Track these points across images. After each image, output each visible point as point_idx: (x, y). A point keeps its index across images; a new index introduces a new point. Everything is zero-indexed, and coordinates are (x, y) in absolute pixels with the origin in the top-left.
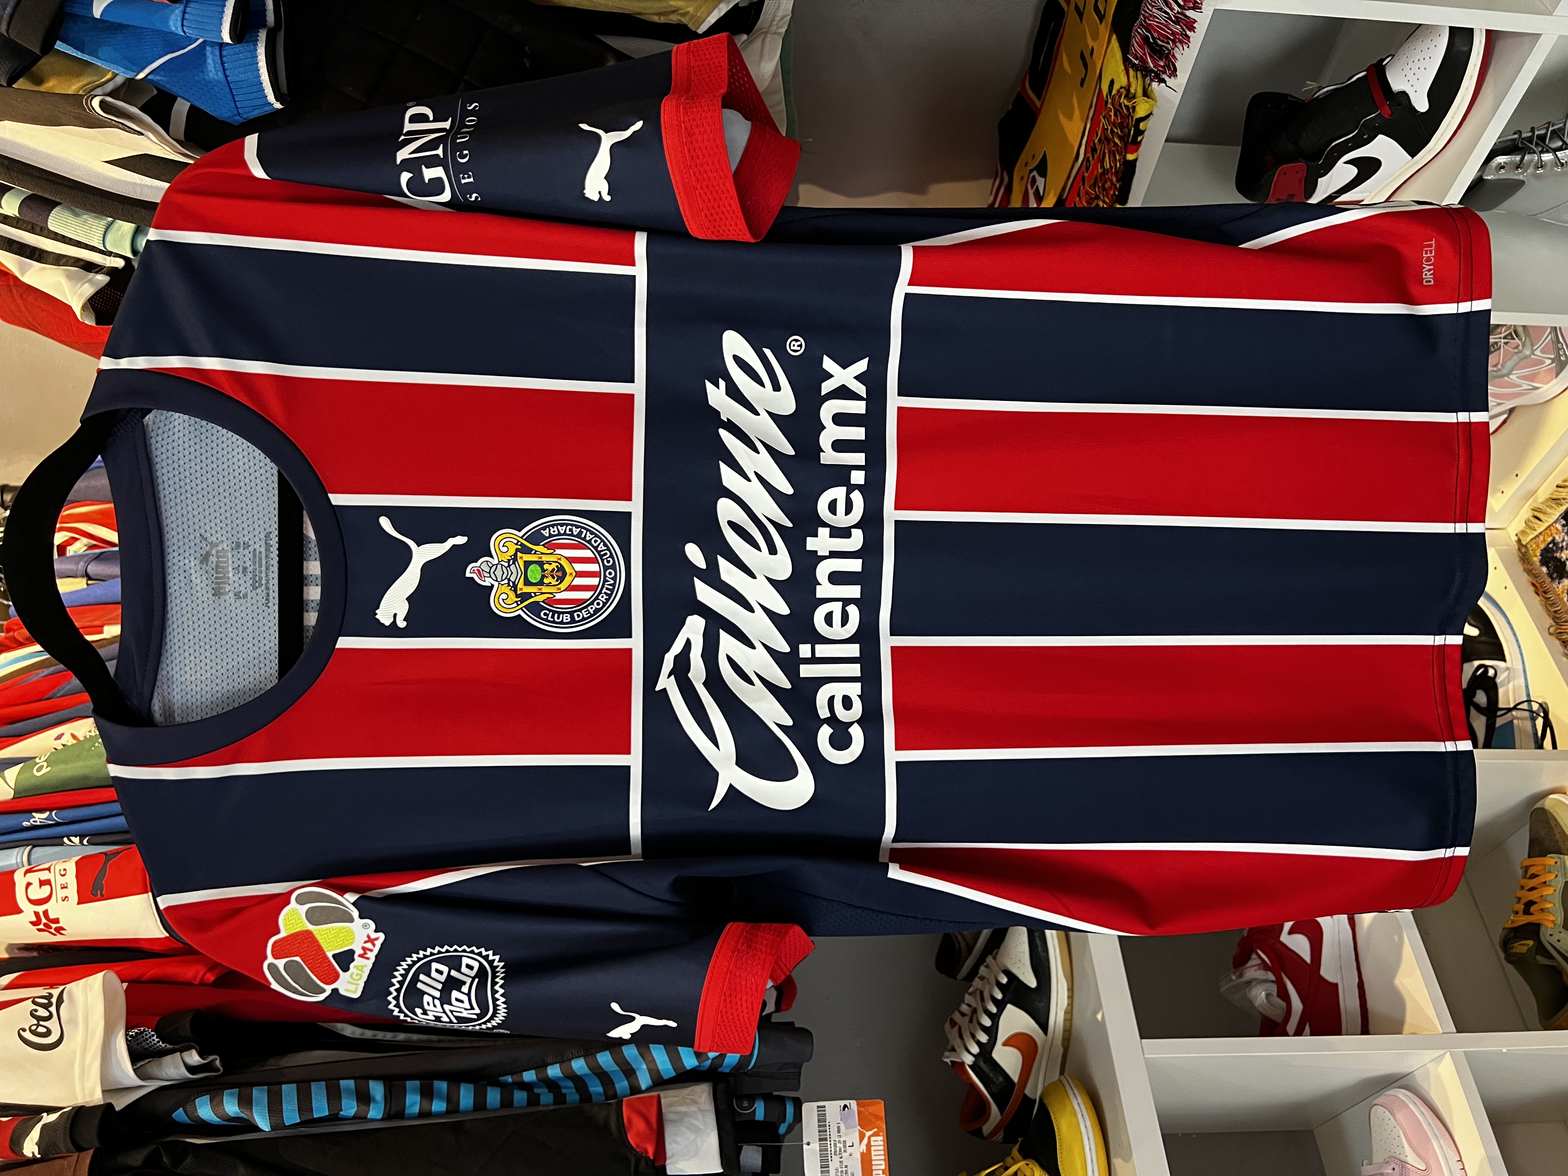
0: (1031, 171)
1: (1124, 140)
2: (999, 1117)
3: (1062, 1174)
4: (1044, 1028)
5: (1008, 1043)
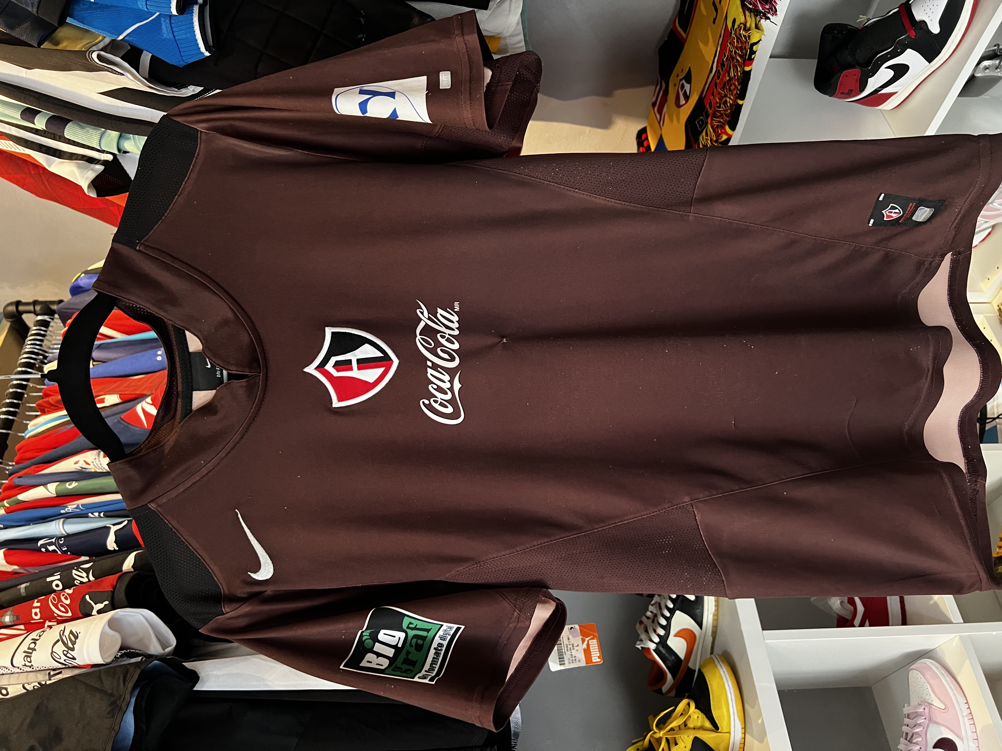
0: (681, 80)
1: (743, 58)
2: (672, 682)
3: (714, 716)
4: (700, 625)
5: (678, 635)
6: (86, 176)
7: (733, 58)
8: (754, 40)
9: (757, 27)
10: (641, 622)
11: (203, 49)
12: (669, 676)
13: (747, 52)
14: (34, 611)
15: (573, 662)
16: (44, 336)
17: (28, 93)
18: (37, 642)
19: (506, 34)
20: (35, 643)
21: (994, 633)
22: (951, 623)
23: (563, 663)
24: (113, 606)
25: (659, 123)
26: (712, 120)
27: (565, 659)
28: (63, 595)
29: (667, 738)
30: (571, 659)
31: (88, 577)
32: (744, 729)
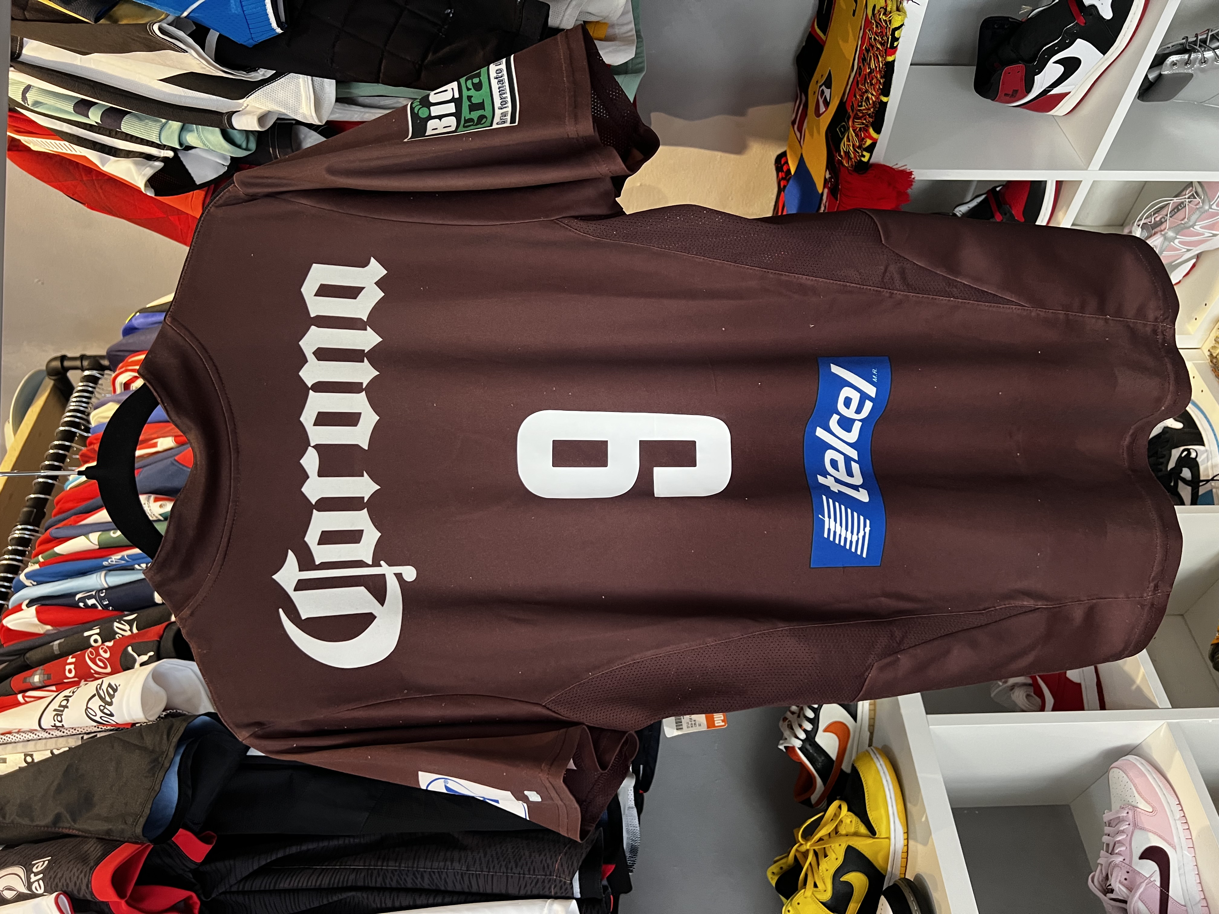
0: (821, 86)
1: (884, 46)
2: (823, 788)
3: (870, 818)
4: (855, 718)
5: (827, 730)
6: (143, 173)
7: (873, 47)
8: (895, 24)
9: (898, 9)
10: (785, 719)
11: (274, 25)
12: (819, 780)
13: (888, 39)
14: (68, 667)
15: (692, 727)
16: (91, 392)
17: (82, 81)
18: (70, 699)
19: (614, 17)
20: (68, 700)
21: (1210, 720)
22: (1159, 708)
23: (681, 727)
24: (158, 657)
25: (800, 142)
26: (853, 122)
27: (683, 723)
28: (102, 648)
29: (814, 850)
30: (690, 723)
31: (131, 630)
32: (906, 834)
